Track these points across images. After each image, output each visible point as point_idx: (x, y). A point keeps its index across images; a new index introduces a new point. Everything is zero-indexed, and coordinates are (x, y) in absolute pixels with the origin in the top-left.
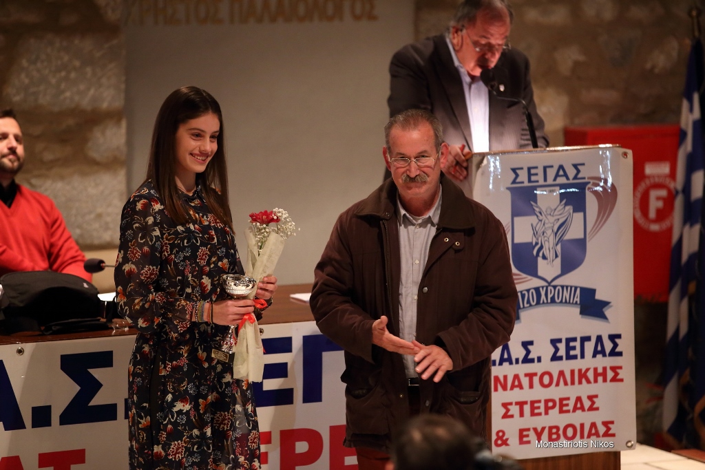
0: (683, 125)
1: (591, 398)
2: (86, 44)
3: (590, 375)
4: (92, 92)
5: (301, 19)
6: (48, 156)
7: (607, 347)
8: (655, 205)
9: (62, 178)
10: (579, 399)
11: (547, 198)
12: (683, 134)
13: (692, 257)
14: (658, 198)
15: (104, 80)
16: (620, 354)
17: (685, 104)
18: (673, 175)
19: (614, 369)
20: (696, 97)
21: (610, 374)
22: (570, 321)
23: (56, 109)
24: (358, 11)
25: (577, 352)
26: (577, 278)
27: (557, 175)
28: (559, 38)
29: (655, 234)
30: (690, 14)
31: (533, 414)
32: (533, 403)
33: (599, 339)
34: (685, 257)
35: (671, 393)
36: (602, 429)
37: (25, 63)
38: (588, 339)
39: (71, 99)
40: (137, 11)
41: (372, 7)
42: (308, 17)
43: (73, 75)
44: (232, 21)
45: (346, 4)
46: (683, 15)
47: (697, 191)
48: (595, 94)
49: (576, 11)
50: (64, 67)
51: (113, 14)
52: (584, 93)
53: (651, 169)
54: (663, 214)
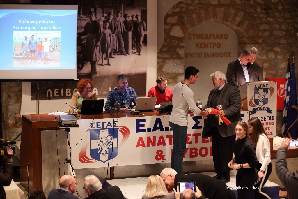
0: (287, 78)
1: (268, 128)
2: (177, 61)
3: (268, 123)
4: (178, 70)
5: (217, 57)
7: (271, 118)
8: (281, 92)
9: (172, 85)
10: (266, 128)
11: (261, 91)
12: (287, 79)
13: (288, 102)
14: (282, 91)
15: (180, 68)
16: (274, 120)
17: (287, 74)
18: (285, 87)
19: (273, 122)
20: (289, 73)
21: (272, 123)
22: (265, 114)
23: (172, 73)
24: (227, 56)
25: (266, 119)
26: (266, 106)
27: (263, 86)
28: (264, 61)
29: (281, 98)
30: (288, 58)
33: (270, 117)
34: (287, 102)
35: (283, 127)
36: (270, 134)
37: (166, 64)
38: (268, 117)
39: (175, 71)
40: (187, 55)
41: (230, 55)
42: (218, 56)
43: (175, 67)
44: (204, 57)
45: (225, 54)
46: (287, 58)
47: (289, 90)
48: (271, 72)
49: (267, 57)
50: (173, 65)
51: (182, 56)
52: (269, 71)
53: (281, 86)
54: (283, 94)
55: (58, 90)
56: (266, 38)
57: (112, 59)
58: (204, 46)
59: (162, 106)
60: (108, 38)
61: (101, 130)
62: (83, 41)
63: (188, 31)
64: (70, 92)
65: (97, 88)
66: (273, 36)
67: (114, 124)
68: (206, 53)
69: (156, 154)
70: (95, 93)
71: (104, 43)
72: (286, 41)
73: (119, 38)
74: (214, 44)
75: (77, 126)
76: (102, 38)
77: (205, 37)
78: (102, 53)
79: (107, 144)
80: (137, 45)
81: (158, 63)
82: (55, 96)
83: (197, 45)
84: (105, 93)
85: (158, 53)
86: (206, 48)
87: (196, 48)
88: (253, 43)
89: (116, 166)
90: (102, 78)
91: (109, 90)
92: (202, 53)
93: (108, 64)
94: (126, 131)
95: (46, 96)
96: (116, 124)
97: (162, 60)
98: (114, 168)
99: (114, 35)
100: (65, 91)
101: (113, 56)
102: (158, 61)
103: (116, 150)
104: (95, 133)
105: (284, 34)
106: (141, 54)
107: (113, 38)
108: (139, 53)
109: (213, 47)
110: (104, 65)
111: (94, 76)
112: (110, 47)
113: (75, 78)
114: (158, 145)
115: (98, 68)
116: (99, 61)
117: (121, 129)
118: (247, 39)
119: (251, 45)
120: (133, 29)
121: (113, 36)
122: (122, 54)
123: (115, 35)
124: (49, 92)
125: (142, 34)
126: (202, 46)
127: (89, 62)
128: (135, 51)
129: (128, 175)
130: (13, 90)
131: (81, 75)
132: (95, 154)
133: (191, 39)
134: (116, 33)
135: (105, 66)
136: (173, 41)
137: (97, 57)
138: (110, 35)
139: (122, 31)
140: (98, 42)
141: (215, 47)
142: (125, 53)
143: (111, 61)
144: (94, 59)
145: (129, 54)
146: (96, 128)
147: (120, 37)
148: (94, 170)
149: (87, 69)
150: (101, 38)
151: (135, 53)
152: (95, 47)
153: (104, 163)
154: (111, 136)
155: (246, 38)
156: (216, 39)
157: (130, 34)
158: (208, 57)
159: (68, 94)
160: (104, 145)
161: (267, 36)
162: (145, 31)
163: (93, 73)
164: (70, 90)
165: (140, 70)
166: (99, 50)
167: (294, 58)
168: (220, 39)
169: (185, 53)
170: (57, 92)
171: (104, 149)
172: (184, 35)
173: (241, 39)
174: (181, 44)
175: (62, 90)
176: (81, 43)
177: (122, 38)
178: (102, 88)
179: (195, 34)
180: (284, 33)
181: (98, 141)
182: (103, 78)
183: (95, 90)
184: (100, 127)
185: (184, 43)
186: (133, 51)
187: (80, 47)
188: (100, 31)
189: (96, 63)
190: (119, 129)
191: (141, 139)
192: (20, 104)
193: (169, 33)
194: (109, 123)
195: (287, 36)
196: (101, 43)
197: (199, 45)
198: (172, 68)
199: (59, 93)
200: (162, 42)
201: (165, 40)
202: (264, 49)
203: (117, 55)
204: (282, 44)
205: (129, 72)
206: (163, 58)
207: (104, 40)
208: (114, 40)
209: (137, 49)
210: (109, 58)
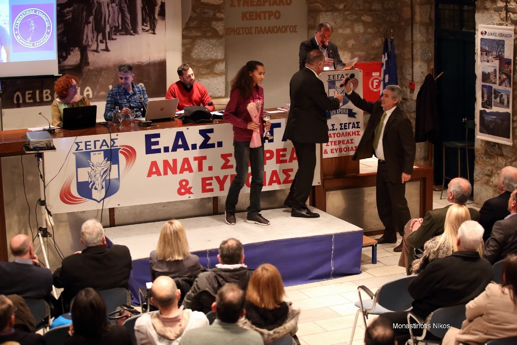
0: (383, 62)
1: (351, 140)
2: (214, 41)
3: (351, 133)
4: (215, 54)
5: (275, 33)
7: (356, 125)
8: (375, 84)
9: (207, 78)
10: (348, 140)
12: (383, 64)
14: (376, 82)
15: (219, 51)
16: (359, 128)
17: (383, 55)
18: (380, 76)
19: (358, 132)
20: (386, 54)
21: (357, 133)
22: (345, 118)
23: (205, 59)
24: (292, 30)
25: (347, 127)
26: (347, 106)
27: (341, 77)
28: (348, 37)
29: (376, 92)
30: (384, 31)
31: (335, 145)
32: (335, 141)
33: (354, 123)
38: (350, 123)
39: (210, 56)
40: (229, 31)
41: (295, 29)
42: (277, 32)
43: (210, 50)
44: (256, 33)
45: (288, 28)
46: (382, 31)
47: (387, 81)
48: (359, 53)
49: (353, 30)
50: (207, 48)
51: (221, 33)
52: (355, 52)
53: (374, 74)
54: (378, 87)
55: (31, 92)
56: (350, 3)
57: (112, 41)
58: (254, 17)
59: (187, 112)
60: (105, 10)
61: (92, 153)
62: (67, 16)
64: (50, 94)
65: (90, 87)
67: (112, 143)
68: (258, 27)
69: (179, 186)
70: (88, 95)
71: (99, 18)
72: (381, 5)
73: (122, 9)
74: (271, 14)
75: (53, 148)
76: (95, 10)
77: (255, 3)
78: (96, 34)
79: (102, 174)
80: (150, 19)
81: (183, 45)
82: (27, 101)
83: (244, 16)
84: (102, 93)
85: (183, 31)
86: (258, 19)
87: (243, 20)
88: (331, 11)
89: (117, 206)
90: (97, 71)
91: (109, 88)
92: (252, 28)
93: (107, 50)
94: (130, 153)
95: (13, 102)
96: (114, 143)
97: (190, 40)
98: (115, 209)
99: (114, 5)
100: (41, 93)
101: (114, 37)
102: (183, 42)
103: (116, 182)
104: (84, 158)
106: (156, 32)
107: (113, 10)
108: (154, 30)
109: (269, 18)
110: (100, 51)
111: (86, 69)
112: (108, 24)
113: (56, 73)
114: (181, 172)
115: (91, 57)
116: (93, 45)
117: (123, 149)
118: (321, 4)
119: (328, 13)
121: (112, 7)
122: (127, 33)
123: (116, 5)
124: (18, 96)
125: (157, 2)
126: (252, 17)
127: (77, 48)
128: (147, 28)
129: (138, 220)
131: (66, 68)
132: (85, 190)
133: (234, 6)
134: (117, 1)
135: (101, 53)
136: (206, 10)
137: (90, 39)
138: (108, 5)
140: (90, 16)
141: (273, 17)
142: (132, 32)
143: (111, 44)
144: (84, 42)
145: (138, 34)
146: (84, 150)
147: (124, 7)
148: (85, 214)
149: (74, 58)
150: (94, 11)
151: (147, 31)
152: (85, 24)
153: (99, 202)
154: (107, 161)
155: (319, 3)
156: (273, 5)
157: (139, 3)
158: (261, 33)
159: (47, 97)
160: (98, 176)
163: (83, 64)
164: (49, 91)
165: (155, 57)
166: (91, 29)
167: (393, 32)
168: (280, 5)
169: (226, 29)
170: (30, 96)
171: (99, 182)
172: (223, 1)
173: (312, 5)
174: (218, 15)
175: (38, 92)
176: (65, 19)
177: (126, 9)
178: (98, 86)
181: (89, 169)
182: (100, 70)
183: (88, 91)
184: (91, 149)
185: (223, 13)
186: (144, 28)
187: (61, 25)
189: (88, 49)
190: (120, 150)
191: (154, 164)
194: (104, 141)
196: (95, 19)
197: (248, 15)
198: (206, 52)
199: (33, 96)
200: (189, 12)
201: (194, 10)
202: (347, 19)
203: (120, 34)
204: (375, 10)
205: (139, 60)
206: (191, 38)
207: (99, 13)
208: (114, 13)
209: (150, 25)
210: (108, 41)
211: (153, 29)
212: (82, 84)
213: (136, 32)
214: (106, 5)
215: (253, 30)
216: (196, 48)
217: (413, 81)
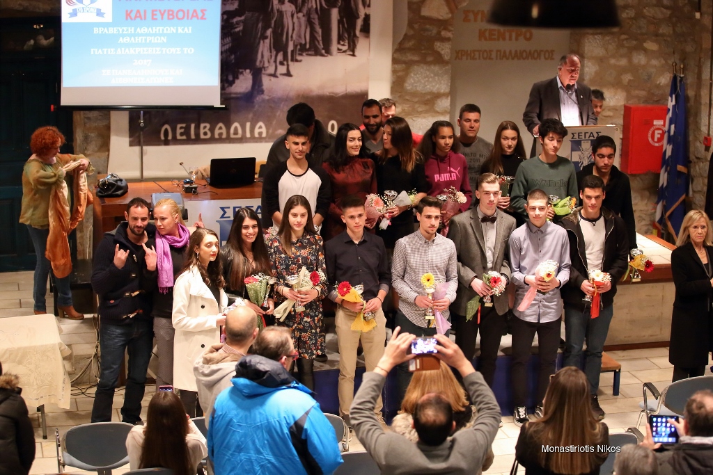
0: (669, 107)
2: (436, 68)
4: (437, 86)
5: (524, 59)
6: (420, 109)
8: (657, 136)
9: (425, 117)
11: (586, 145)
12: (669, 110)
13: (669, 157)
14: (658, 134)
15: (442, 82)
17: (670, 98)
18: (664, 125)
20: (674, 96)
23: (424, 92)
24: (547, 56)
27: (590, 136)
28: (623, 70)
29: (657, 147)
30: (673, 64)
34: (667, 157)
35: (659, 208)
37: (412, 75)
39: (430, 89)
40: (460, 55)
41: (552, 55)
42: (527, 58)
43: (430, 80)
44: (497, 59)
45: (542, 53)
46: (671, 64)
47: (672, 133)
48: (637, 92)
49: (630, 61)
50: (427, 76)
51: (447, 58)
52: (633, 92)
53: (656, 122)
54: (660, 140)
55: (184, 125)
56: (628, 23)
57: (296, 64)
58: (496, 37)
60: (288, 21)
62: (236, 28)
63: (459, 7)
64: (210, 130)
65: (264, 123)
66: (642, 19)
68: (500, 51)
70: (260, 134)
71: (279, 31)
72: (671, 29)
73: (312, 22)
74: (519, 33)
76: (275, 22)
78: (275, 52)
80: (349, 35)
81: (394, 72)
82: (179, 137)
83: (482, 34)
84: (280, 132)
85: (394, 52)
86: (501, 39)
87: (480, 39)
88: (601, 33)
90: (274, 102)
92: (492, 51)
93: (288, 74)
95: (160, 138)
97: (404, 65)
99: (300, 15)
100: (197, 128)
101: (299, 58)
102: (393, 67)
105: (668, 16)
106: (356, 54)
107: (300, 22)
108: (353, 51)
109: (517, 39)
110: (279, 76)
111: (259, 99)
112: (291, 40)
113: (217, 104)
115: (267, 82)
116: (270, 67)
119: (596, 37)
120: (342, 4)
121: (298, 18)
122: (317, 53)
123: (304, 16)
124: (166, 130)
125: (360, 14)
126: (493, 37)
127: (248, 71)
128: (345, 48)
130: (94, 125)
131: (233, 96)
133: (469, 21)
134: (305, 10)
135: (281, 78)
136: (428, 26)
137: (266, 59)
138: (292, 16)
139: (316, 8)
140: (268, 29)
141: (521, 38)
142: (323, 52)
143: (294, 67)
144: (258, 63)
145: (331, 55)
147: (314, 19)
149: (243, 84)
150: (273, 22)
151: (345, 52)
152: (260, 39)
157: (335, 13)
158: (504, 59)
159: (205, 134)
161: (631, 19)
162: (366, 8)
163: (255, 92)
164: (208, 126)
165: (354, 87)
166: (269, 46)
169: (454, 52)
170: (182, 130)
172: (450, 15)
174: (443, 33)
175: (193, 126)
176: (233, 31)
177: (316, 22)
178: (274, 122)
179: (479, 11)
180: (669, 12)
182: (277, 102)
183: (260, 127)
185: (450, 31)
186: (340, 47)
187: (228, 40)
188: (271, 6)
189: (263, 72)
192: (107, 153)
193: (419, 11)
195: (674, 19)
196: (274, 32)
197: (487, 34)
198: (425, 82)
199: (187, 132)
200: (404, 29)
201: (410, 25)
202: (623, 46)
203: (307, 55)
204: (663, 35)
205: (331, 90)
206: (405, 63)
207: (280, 26)
208: (300, 26)
209: (349, 43)
210: (290, 63)
211: (352, 49)
212: (252, 119)
213: (328, 52)
214: (290, 14)
215: (494, 55)
216: (411, 77)
217: (709, 135)
